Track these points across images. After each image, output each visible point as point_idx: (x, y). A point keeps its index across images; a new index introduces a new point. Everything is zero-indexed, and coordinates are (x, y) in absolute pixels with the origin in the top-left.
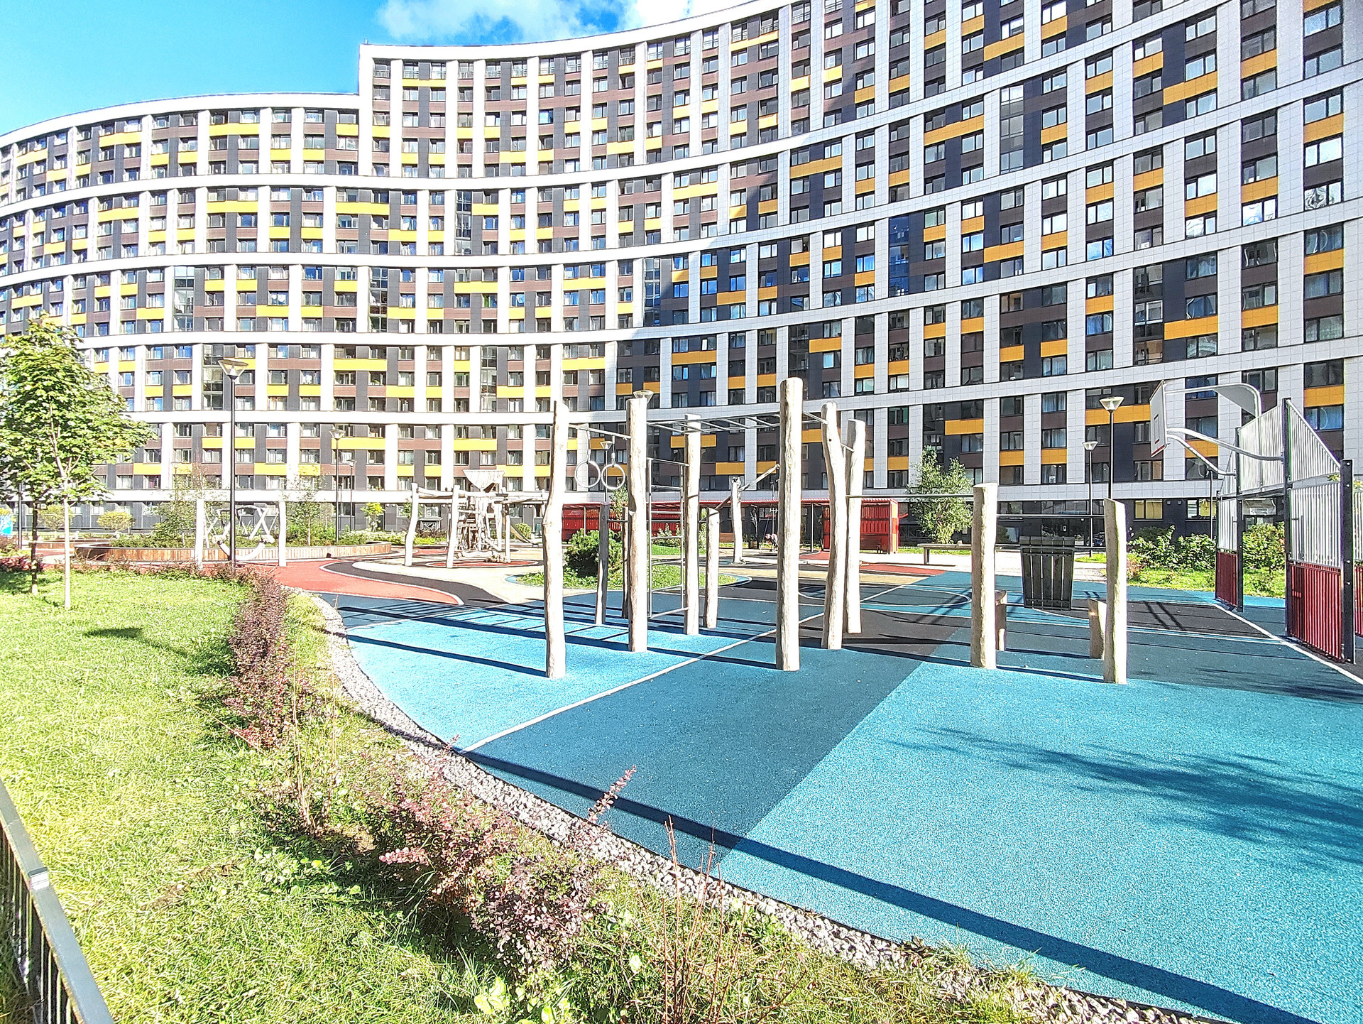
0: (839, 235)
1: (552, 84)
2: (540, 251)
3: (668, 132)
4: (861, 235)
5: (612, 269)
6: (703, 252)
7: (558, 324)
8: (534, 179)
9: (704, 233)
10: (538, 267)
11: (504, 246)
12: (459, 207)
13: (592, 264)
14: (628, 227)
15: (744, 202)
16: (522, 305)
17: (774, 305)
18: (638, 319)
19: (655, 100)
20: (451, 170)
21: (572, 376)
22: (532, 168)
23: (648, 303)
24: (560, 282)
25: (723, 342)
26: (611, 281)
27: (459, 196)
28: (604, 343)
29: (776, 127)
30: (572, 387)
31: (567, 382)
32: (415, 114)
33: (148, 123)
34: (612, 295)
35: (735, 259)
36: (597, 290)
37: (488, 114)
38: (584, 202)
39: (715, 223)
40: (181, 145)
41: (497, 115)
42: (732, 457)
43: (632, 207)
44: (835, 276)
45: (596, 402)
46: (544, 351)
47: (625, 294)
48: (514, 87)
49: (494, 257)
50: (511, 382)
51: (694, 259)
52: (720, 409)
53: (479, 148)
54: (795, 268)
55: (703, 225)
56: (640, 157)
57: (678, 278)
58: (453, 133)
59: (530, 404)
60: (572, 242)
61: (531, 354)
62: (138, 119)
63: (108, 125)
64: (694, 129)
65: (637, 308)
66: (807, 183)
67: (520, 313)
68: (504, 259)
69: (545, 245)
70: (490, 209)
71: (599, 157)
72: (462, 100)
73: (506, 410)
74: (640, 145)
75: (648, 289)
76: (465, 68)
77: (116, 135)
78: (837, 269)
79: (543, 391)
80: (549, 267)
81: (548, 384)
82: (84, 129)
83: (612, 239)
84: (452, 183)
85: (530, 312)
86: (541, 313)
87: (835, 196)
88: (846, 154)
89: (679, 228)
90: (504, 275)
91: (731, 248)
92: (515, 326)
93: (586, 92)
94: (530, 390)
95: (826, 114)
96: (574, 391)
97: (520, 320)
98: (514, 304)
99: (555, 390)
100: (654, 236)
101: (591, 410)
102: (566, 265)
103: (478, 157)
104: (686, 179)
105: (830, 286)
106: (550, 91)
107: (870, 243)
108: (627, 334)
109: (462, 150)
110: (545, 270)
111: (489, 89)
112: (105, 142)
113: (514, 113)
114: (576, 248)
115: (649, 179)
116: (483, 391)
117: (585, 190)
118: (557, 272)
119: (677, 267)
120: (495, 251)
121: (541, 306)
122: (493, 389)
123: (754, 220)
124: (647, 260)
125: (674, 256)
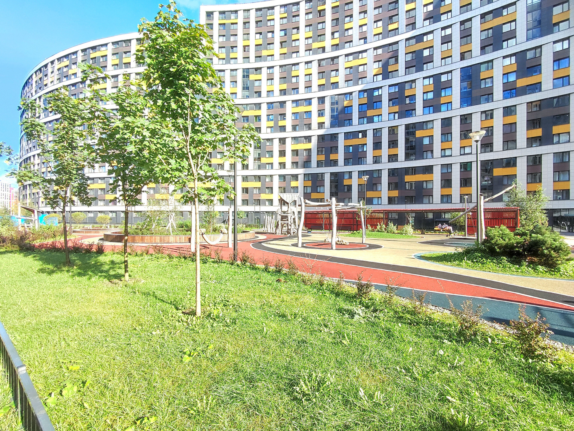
0: (431, 79)
1: (286, 18)
2: (281, 95)
3: (342, 36)
4: (444, 78)
5: (315, 102)
6: (359, 91)
7: (289, 128)
8: (278, 61)
9: (360, 82)
10: (280, 102)
11: (264, 94)
12: (244, 77)
13: (305, 100)
14: (323, 81)
15: (381, 66)
16: (272, 120)
17: (397, 115)
18: (327, 124)
19: (336, 21)
20: (240, 59)
21: (296, 152)
22: (277, 56)
23: (332, 117)
24: (290, 109)
25: (370, 134)
26: (314, 107)
27: (244, 72)
28: (311, 136)
29: (398, 29)
30: (295, 157)
31: (293, 155)
32: (224, 36)
33: (110, 46)
34: (315, 114)
35: (376, 93)
36: (307, 112)
37: (256, 33)
38: (301, 71)
39: (366, 77)
40: (124, 55)
41: (261, 33)
42: (375, 189)
43: (324, 72)
44: (429, 100)
45: (307, 164)
46: (282, 141)
47: (321, 113)
48: (268, 20)
49: (259, 98)
50: (267, 156)
51: (355, 95)
52: (369, 165)
53: (252, 49)
54: (407, 97)
55: (360, 78)
56: (328, 48)
57: (347, 104)
58: (241, 43)
59: (276, 166)
60: (296, 89)
61: (276, 142)
62: (106, 45)
63: (94, 48)
64: (355, 33)
65: (327, 119)
66: (414, 55)
67: (272, 124)
68: (264, 99)
69: (283, 92)
70: (258, 77)
71: (309, 50)
72: (245, 28)
73: (265, 168)
74: (328, 42)
75: (332, 110)
76: (246, 13)
77: (97, 52)
78: (430, 96)
79: (282, 160)
80: (285, 102)
81: (285, 156)
82: (84, 51)
83: (315, 87)
84: (241, 65)
85: (276, 123)
86: (281, 123)
87: (430, 60)
88: (436, 39)
89: (348, 81)
90: (264, 107)
91: (374, 89)
92: (269, 130)
93: (302, 20)
94: (276, 159)
95: (424, 20)
96: (297, 159)
97: (271, 127)
98: (268, 120)
99: (288, 159)
100: (335, 85)
101: (304, 168)
102: (293, 101)
103: (252, 54)
104: (351, 58)
105: (427, 104)
106: (285, 21)
107: (450, 82)
108: (322, 132)
109: (245, 51)
110: (282, 104)
111: (257, 22)
112: (92, 56)
113: (268, 32)
114: (298, 93)
115: (333, 59)
116: (255, 160)
117: (302, 66)
118: (289, 105)
119: (346, 99)
120: (260, 96)
121: (281, 120)
122: (259, 159)
123: (386, 74)
124: (332, 97)
125: (345, 94)
